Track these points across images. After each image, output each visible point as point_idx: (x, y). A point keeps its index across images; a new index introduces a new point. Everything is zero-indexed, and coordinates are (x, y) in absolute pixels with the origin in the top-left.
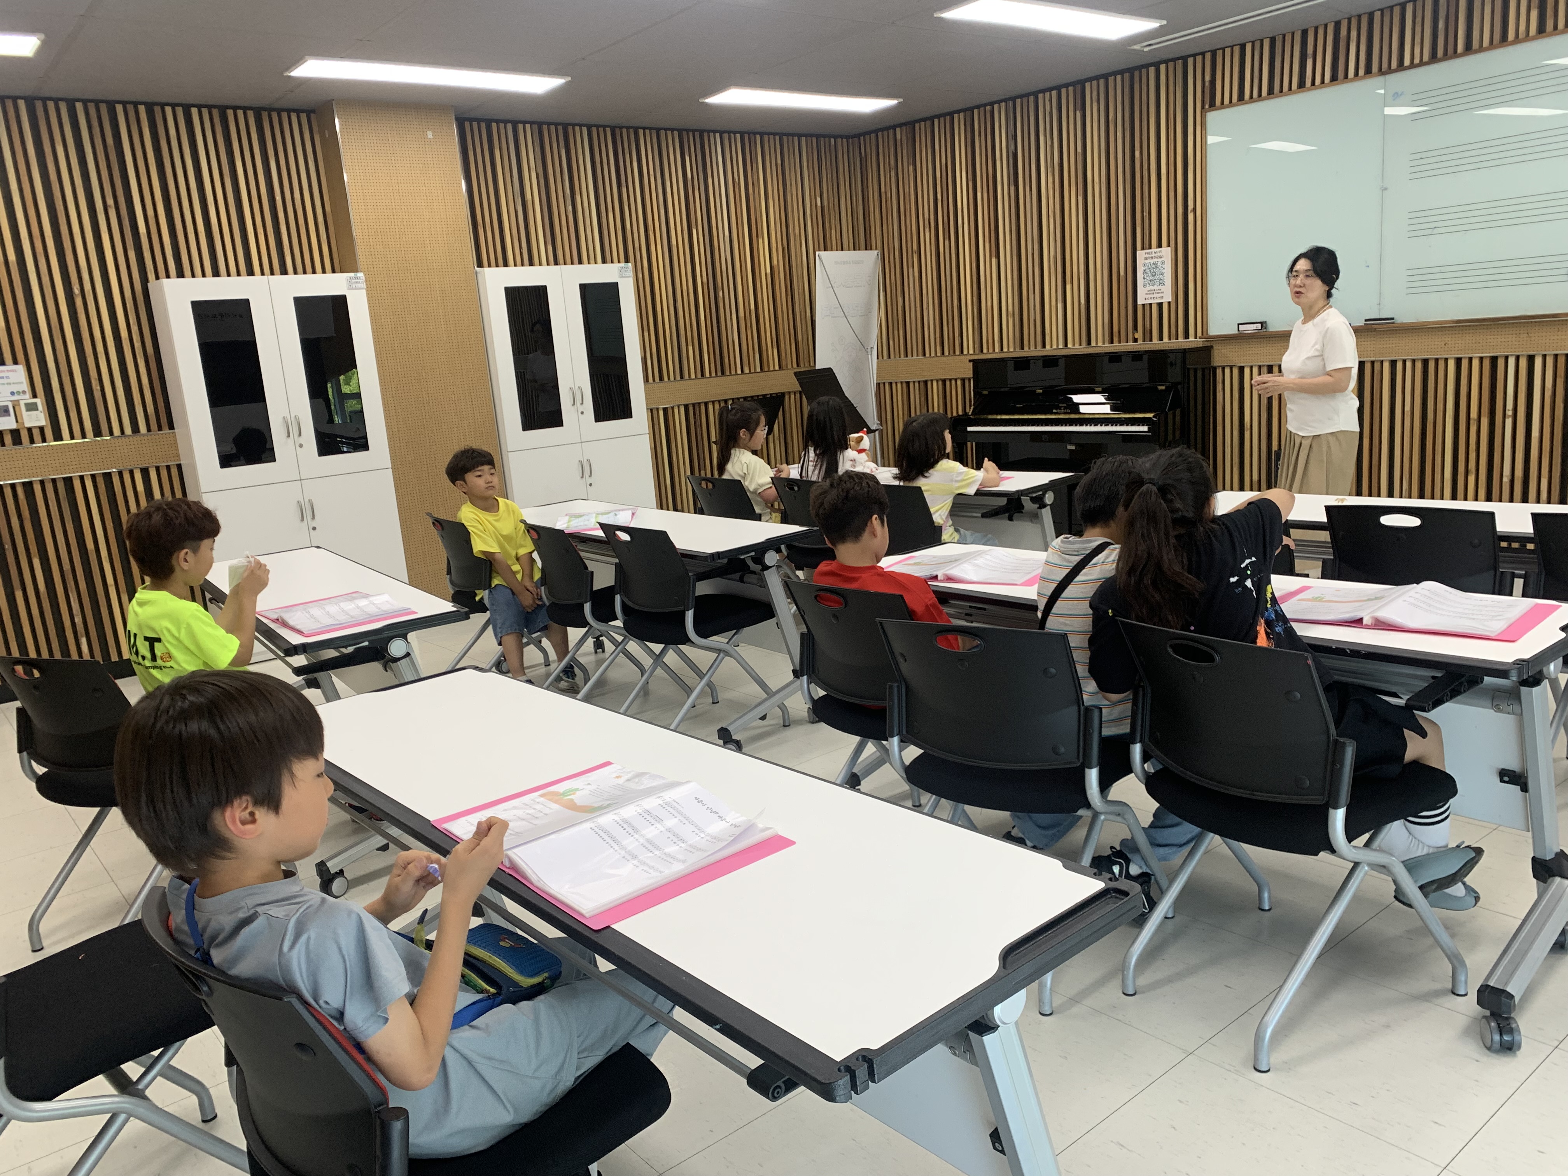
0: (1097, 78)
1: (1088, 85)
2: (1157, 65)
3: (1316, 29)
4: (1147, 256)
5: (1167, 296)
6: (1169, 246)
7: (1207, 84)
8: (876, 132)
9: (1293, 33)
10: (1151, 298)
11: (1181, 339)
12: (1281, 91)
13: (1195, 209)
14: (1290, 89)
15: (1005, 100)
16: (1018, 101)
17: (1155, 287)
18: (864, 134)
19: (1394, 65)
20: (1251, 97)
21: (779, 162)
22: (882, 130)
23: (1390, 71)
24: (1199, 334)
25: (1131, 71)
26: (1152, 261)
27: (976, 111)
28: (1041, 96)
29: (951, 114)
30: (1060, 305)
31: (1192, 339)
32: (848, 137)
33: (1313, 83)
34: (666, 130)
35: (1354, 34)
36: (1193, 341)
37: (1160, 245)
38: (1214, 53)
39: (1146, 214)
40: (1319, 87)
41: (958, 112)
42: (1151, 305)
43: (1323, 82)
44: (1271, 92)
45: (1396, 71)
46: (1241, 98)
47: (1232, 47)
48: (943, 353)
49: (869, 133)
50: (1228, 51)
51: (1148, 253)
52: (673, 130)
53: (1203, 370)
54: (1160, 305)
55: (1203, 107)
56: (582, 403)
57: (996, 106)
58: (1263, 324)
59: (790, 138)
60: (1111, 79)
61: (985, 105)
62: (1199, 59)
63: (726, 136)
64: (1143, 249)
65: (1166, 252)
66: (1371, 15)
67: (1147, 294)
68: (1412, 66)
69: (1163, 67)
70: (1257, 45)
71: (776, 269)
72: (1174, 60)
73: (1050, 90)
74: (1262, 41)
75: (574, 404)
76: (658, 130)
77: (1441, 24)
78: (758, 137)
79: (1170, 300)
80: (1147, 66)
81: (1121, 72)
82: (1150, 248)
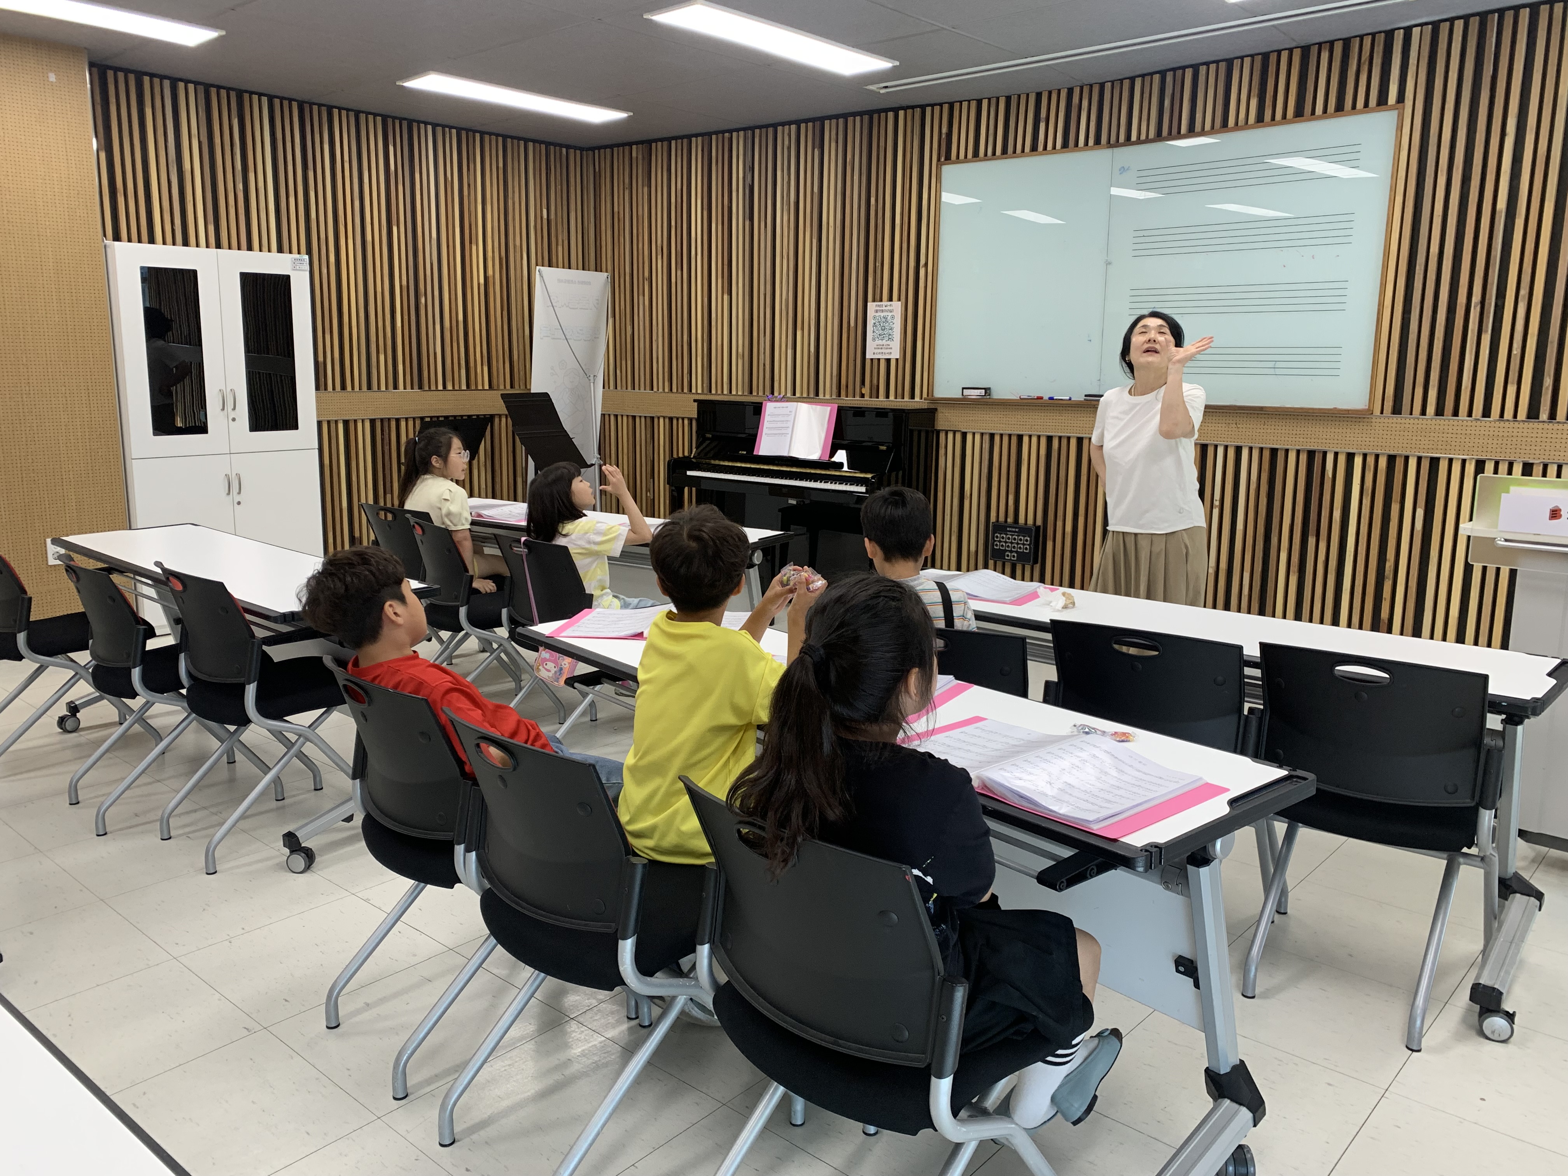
0: (837, 117)
1: (827, 122)
2: (896, 110)
3: (1050, 93)
4: (878, 308)
5: (895, 353)
6: (899, 300)
7: (944, 136)
8: (611, 147)
9: (1028, 95)
10: (879, 353)
11: (906, 399)
12: (1014, 152)
13: (926, 264)
14: (1023, 151)
15: (745, 129)
16: (757, 131)
17: (884, 342)
18: (599, 148)
19: (1122, 138)
20: (986, 155)
21: (501, 165)
22: (618, 145)
23: (1117, 144)
24: (925, 395)
25: (870, 113)
26: (882, 314)
27: (714, 137)
28: (780, 128)
29: (689, 137)
30: (790, 352)
31: (917, 399)
32: (582, 149)
33: (1045, 148)
34: (368, 113)
35: (1085, 103)
36: (918, 403)
37: (891, 299)
38: (951, 106)
39: (878, 264)
40: (1050, 153)
41: (696, 136)
42: (879, 360)
43: (1054, 147)
44: (1004, 151)
45: (1123, 145)
46: (976, 154)
47: (969, 101)
48: (671, 390)
49: (605, 147)
50: (965, 104)
51: (879, 306)
52: (375, 115)
53: (927, 432)
54: (888, 361)
55: (939, 160)
56: (234, 409)
57: (735, 134)
58: (987, 390)
59: (515, 141)
60: (850, 119)
61: (723, 132)
62: (937, 109)
63: (439, 130)
64: (874, 301)
65: (897, 306)
66: (1102, 86)
67: (875, 348)
68: (1139, 142)
69: (901, 113)
70: (994, 101)
71: (491, 280)
72: (913, 107)
73: (790, 123)
74: (998, 99)
75: (223, 409)
76: (357, 113)
77: (1167, 103)
78: (478, 136)
79: (898, 357)
80: (886, 110)
81: (861, 114)
82: (881, 300)
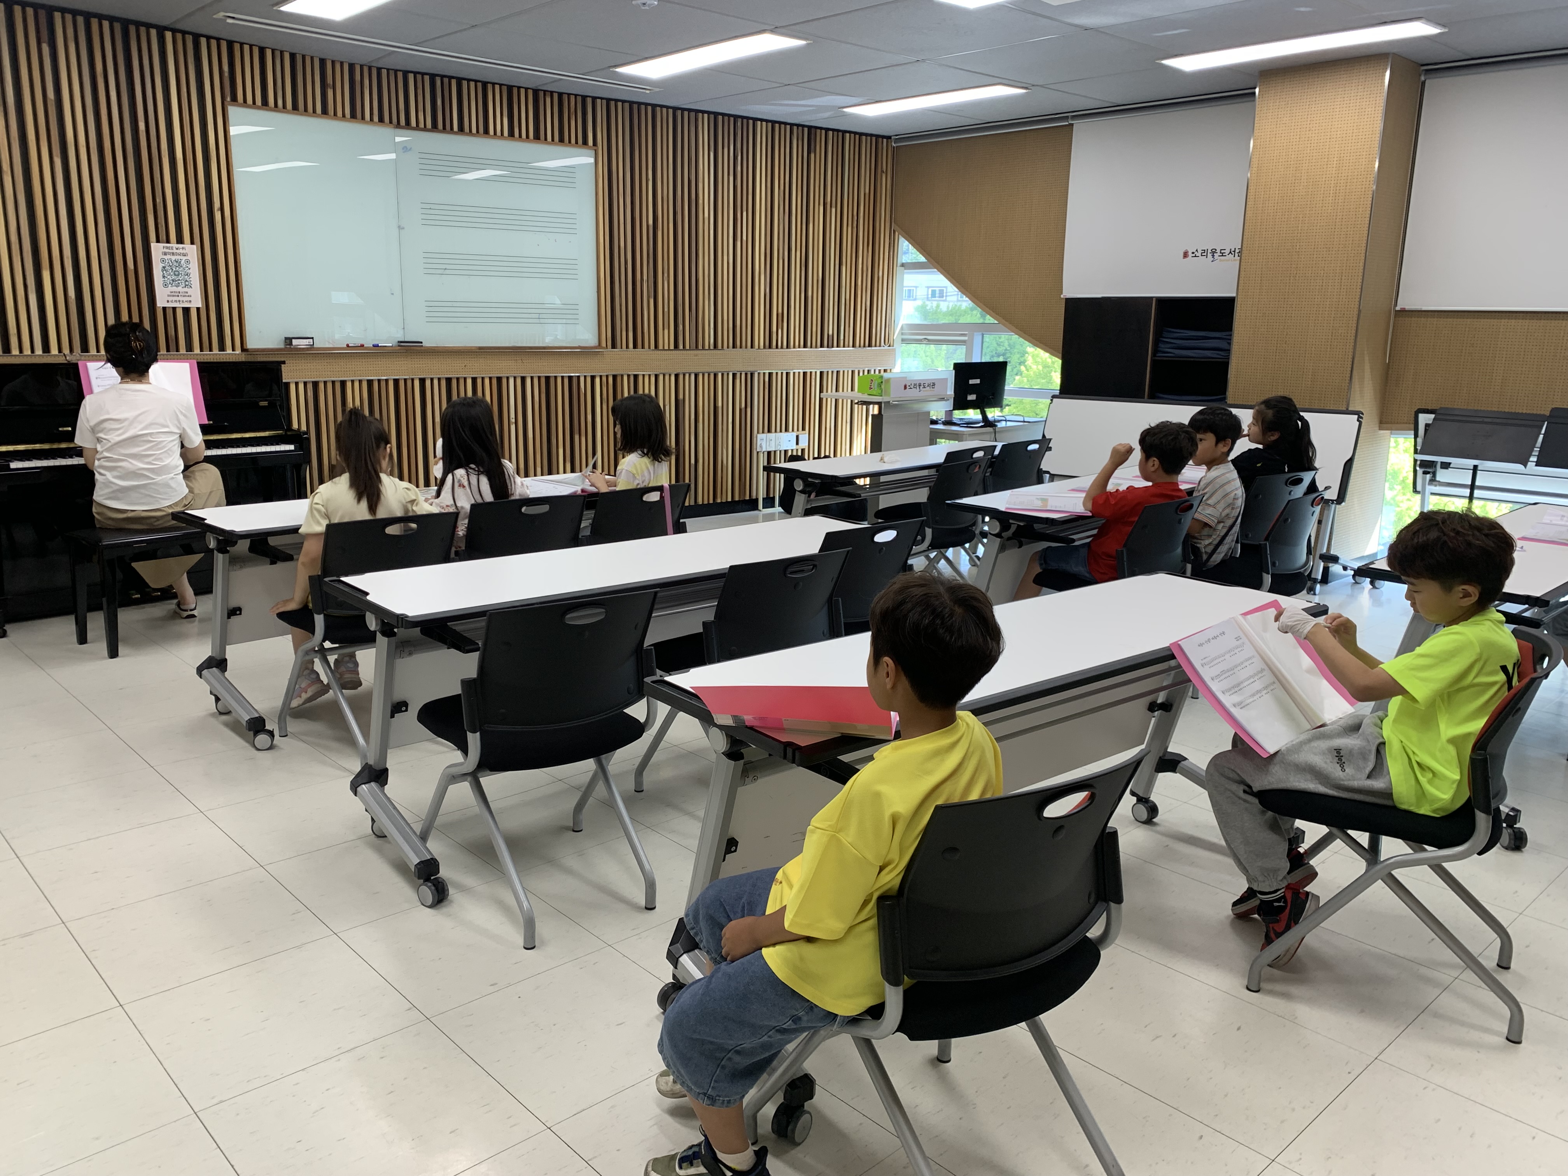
1: (57, 16)
2: (159, 29)
3: (333, 63)
4: (167, 251)
5: (196, 301)
6: (192, 243)
7: (225, 74)
9: (312, 57)
10: (176, 301)
12: (306, 110)
13: (222, 208)
14: (314, 111)
17: (180, 289)
19: (404, 122)
20: (277, 106)
23: (398, 126)
24: (239, 346)
25: (124, 22)
26: (173, 258)
30: (33, 297)
31: (233, 351)
33: (335, 113)
35: (364, 81)
36: (231, 354)
37: (180, 240)
38: (230, 44)
39: (159, 200)
40: (339, 119)
42: (174, 309)
43: (343, 115)
44: (295, 107)
45: (404, 128)
46: (266, 103)
47: (250, 46)
50: (246, 47)
51: (167, 248)
54: (186, 310)
55: (223, 98)
60: (94, 21)
62: (212, 42)
64: (158, 241)
65: (191, 251)
66: (379, 70)
67: (168, 296)
68: (418, 128)
69: (168, 35)
70: (275, 53)
72: (183, 32)
74: (279, 51)
77: (439, 102)
79: (200, 305)
80: (147, 25)
81: (110, 19)
82: (168, 242)
